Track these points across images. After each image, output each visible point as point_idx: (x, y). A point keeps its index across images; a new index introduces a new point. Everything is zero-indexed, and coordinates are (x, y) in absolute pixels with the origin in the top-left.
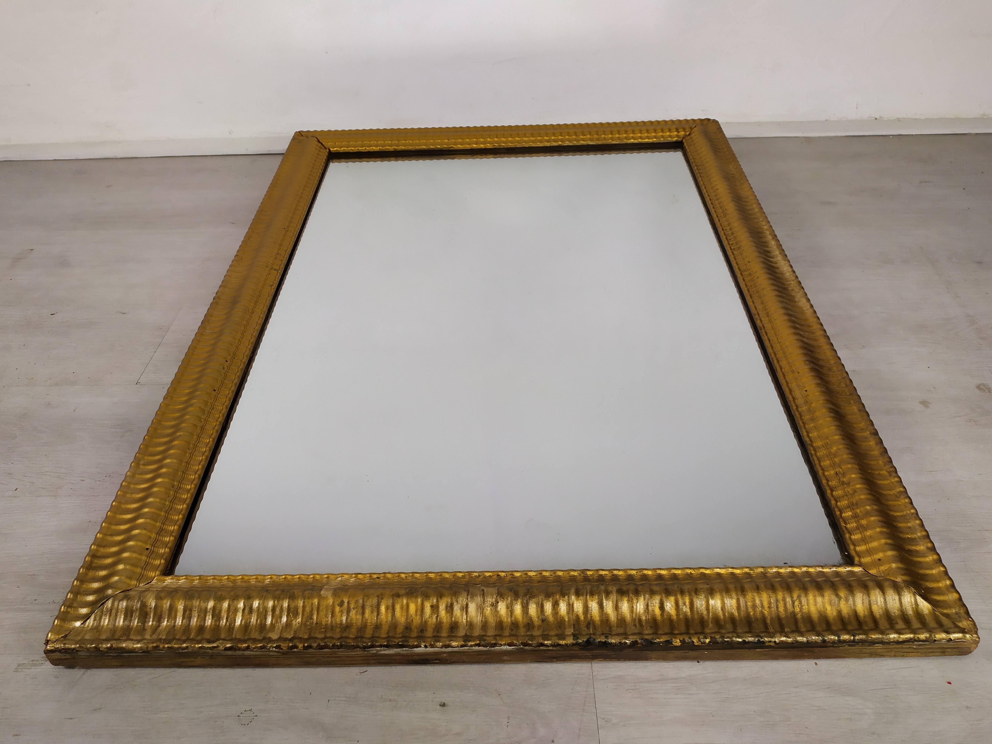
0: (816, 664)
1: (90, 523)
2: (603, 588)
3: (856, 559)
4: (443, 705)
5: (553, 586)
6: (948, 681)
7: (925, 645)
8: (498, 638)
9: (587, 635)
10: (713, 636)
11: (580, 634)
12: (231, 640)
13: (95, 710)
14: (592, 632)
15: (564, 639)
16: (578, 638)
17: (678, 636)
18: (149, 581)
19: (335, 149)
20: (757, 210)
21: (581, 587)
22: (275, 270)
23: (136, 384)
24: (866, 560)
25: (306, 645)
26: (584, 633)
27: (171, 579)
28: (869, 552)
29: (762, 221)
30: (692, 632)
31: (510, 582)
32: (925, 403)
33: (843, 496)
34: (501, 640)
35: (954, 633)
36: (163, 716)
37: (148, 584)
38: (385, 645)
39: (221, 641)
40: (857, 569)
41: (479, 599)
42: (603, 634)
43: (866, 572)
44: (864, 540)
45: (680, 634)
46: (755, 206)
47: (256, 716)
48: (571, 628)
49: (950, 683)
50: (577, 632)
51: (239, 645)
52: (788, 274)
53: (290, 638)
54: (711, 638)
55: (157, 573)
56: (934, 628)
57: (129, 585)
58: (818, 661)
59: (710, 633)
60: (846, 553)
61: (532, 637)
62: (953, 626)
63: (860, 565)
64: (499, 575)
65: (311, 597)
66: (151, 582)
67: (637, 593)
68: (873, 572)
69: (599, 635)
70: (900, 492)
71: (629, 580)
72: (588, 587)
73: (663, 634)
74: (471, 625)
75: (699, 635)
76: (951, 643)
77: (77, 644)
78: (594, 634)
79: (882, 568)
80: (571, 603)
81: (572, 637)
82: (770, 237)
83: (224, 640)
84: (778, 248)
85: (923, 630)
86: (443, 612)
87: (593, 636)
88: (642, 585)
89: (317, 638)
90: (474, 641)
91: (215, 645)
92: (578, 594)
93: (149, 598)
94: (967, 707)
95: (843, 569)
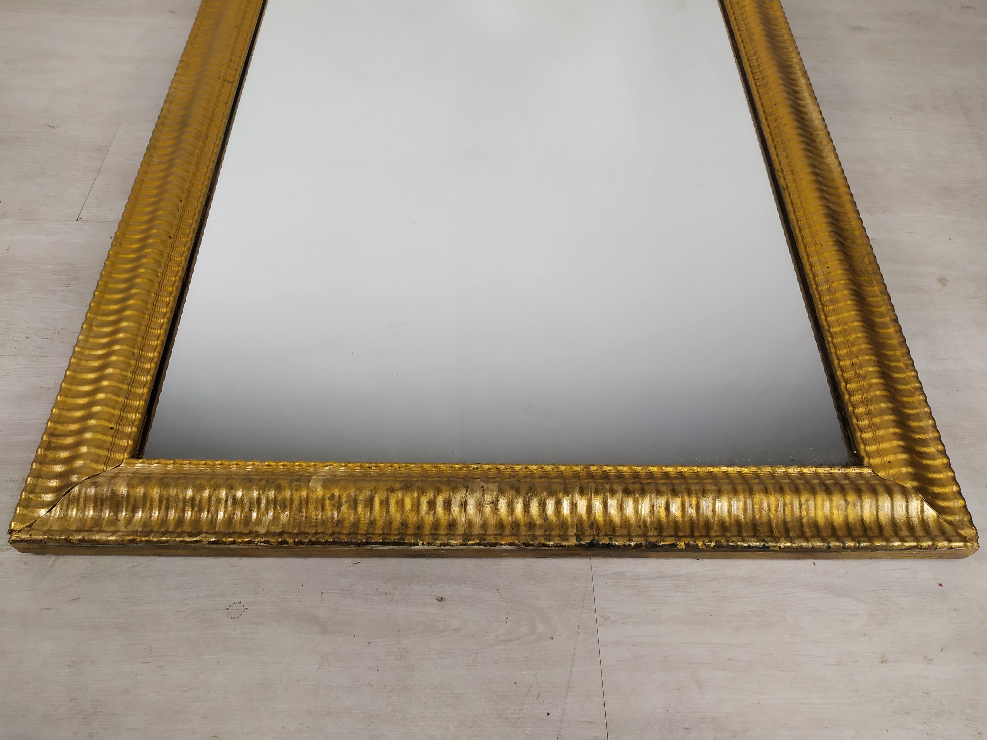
0: (814, 564)
1: (42, 389)
2: (608, 486)
3: (866, 460)
4: (441, 599)
5: (556, 483)
6: (940, 583)
7: (927, 551)
8: (498, 537)
9: (591, 535)
10: (718, 539)
11: (583, 534)
12: (215, 533)
13: (73, 600)
14: (595, 533)
15: (567, 540)
16: (581, 539)
17: (683, 539)
18: (118, 464)
20: (786, 37)
21: (585, 486)
22: (229, 82)
23: (77, 220)
24: (875, 461)
25: (296, 540)
26: (587, 533)
27: (142, 463)
28: (880, 453)
29: (792, 52)
30: (697, 534)
31: (511, 477)
32: (942, 281)
33: (858, 390)
34: (502, 540)
35: (956, 542)
36: (147, 608)
37: (116, 467)
38: (380, 542)
39: (203, 535)
40: (866, 471)
41: (478, 495)
42: (606, 535)
43: (875, 474)
44: (876, 440)
45: (685, 537)
46: (784, 31)
47: (247, 609)
48: (573, 527)
49: (941, 585)
50: (579, 533)
51: (224, 540)
52: (817, 123)
53: (278, 532)
54: (716, 541)
55: (126, 456)
56: (937, 536)
57: (96, 470)
58: (815, 561)
59: (715, 537)
60: (855, 452)
61: (534, 537)
62: (955, 534)
63: (869, 466)
64: (498, 468)
65: (298, 488)
66: (119, 465)
67: (643, 493)
68: (881, 474)
69: (603, 536)
70: (916, 389)
71: (634, 478)
72: (593, 486)
73: (668, 536)
74: (470, 524)
75: (704, 539)
76: (951, 550)
77: (44, 535)
78: (597, 535)
79: (892, 471)
80: (575, 502)
81: (575, 538)
82: (799, 74)
83: (207, 533)
84: (808, 88)
85: (926, 538)
86: (440, 510)
87: (596, 538)
88: (648, 484)
89: (307, 533)
90: (474, 539)
91: (197, 539)
92: (582, 492)
93: (120, 486)
94: (955, 610)
95: (852, 471)
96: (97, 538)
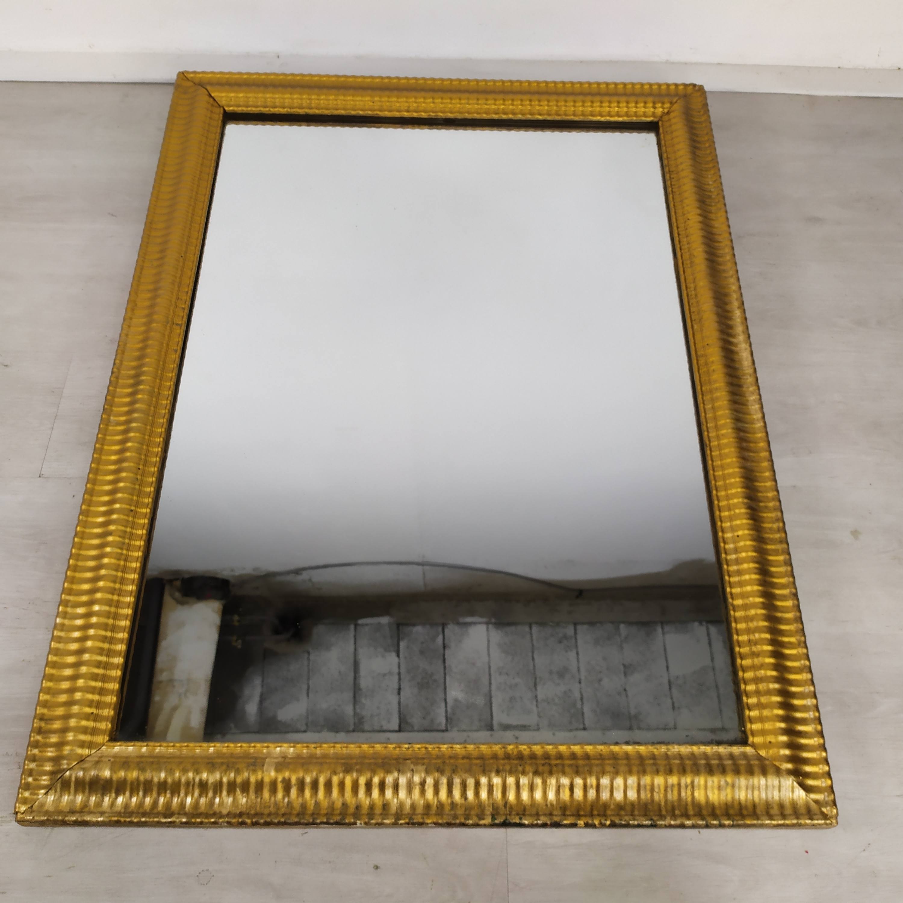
2: (520, 769)
3: (750, 739)
4: (377, 867)
5: (476, 764)
6: (806, 850)
7: (792, 827)
8: (425, 817)
9: (504, 815)
10: (613, 818)
11: (498, 813)
12: (185, 814)
13: (69, 868)
14: (508, 812)
15: (483, 819)
16: (495, 819)
17: (583, 818)
18: (100, 747)
19: (231, 108)
20: (728, 257)
21: (501, 768)
23: (40, 477)
24: (758, 740)
25: (254, 820)
26: (502, 812)
27: (120, 746)
28: (763, 733)
29: (732, 277)
30: (595, 813)
31: (438, 757)
32: (855, 533)
33: (751, 667)
34: (428, 818)
35: (817, 820)
36: (130, 875)
37: (98, 750)
38: (325, 822)
39: (176, 816)
40: (748, 750)
41: (409, 775)
42: (518, 814)
43: (756, 753)
44: (761, 719)
45: (585, 816)
46: (727, 250)
47: (213, 876)
48: (489, 806)
49: (807, 852)
50: (495, 813)
51: (193, 820)
53: (238, 812)
54: (611, 821)
55: (107, 738)
56: (802, 814)
57: (82, 756)
58: (701, 831)
59: (610, 816)
60: (743, 729)
61: (455, 817)
62: (818, 813)
63: (753, 746)
64: (426, 748)
65: (254, 771)
67: (551, 773)
68: (763, 753)
69: (514, 815)
70: (805, 666)
71: (546, 758)
72: (508, 767)
73: (570, 815)
74: (401, 805)
75: (601, 818)
76: (812, 826)
78: (510, 815)
79: (771, 752)
80: (491, 784)
81: (490, 817)
82: (736, 304)
83: (179, 814)
84: (742, 323)
85: (793, 817)
86: (375, 793)
87: (508, 817)
88: (556, 765)
89: (262, 814)
90: (404, 819)
91: (171, 819)
92: (498, 772)
93: (104, 770)
94: (816, 875)
95: (736, 750)
96: (88, 819)
